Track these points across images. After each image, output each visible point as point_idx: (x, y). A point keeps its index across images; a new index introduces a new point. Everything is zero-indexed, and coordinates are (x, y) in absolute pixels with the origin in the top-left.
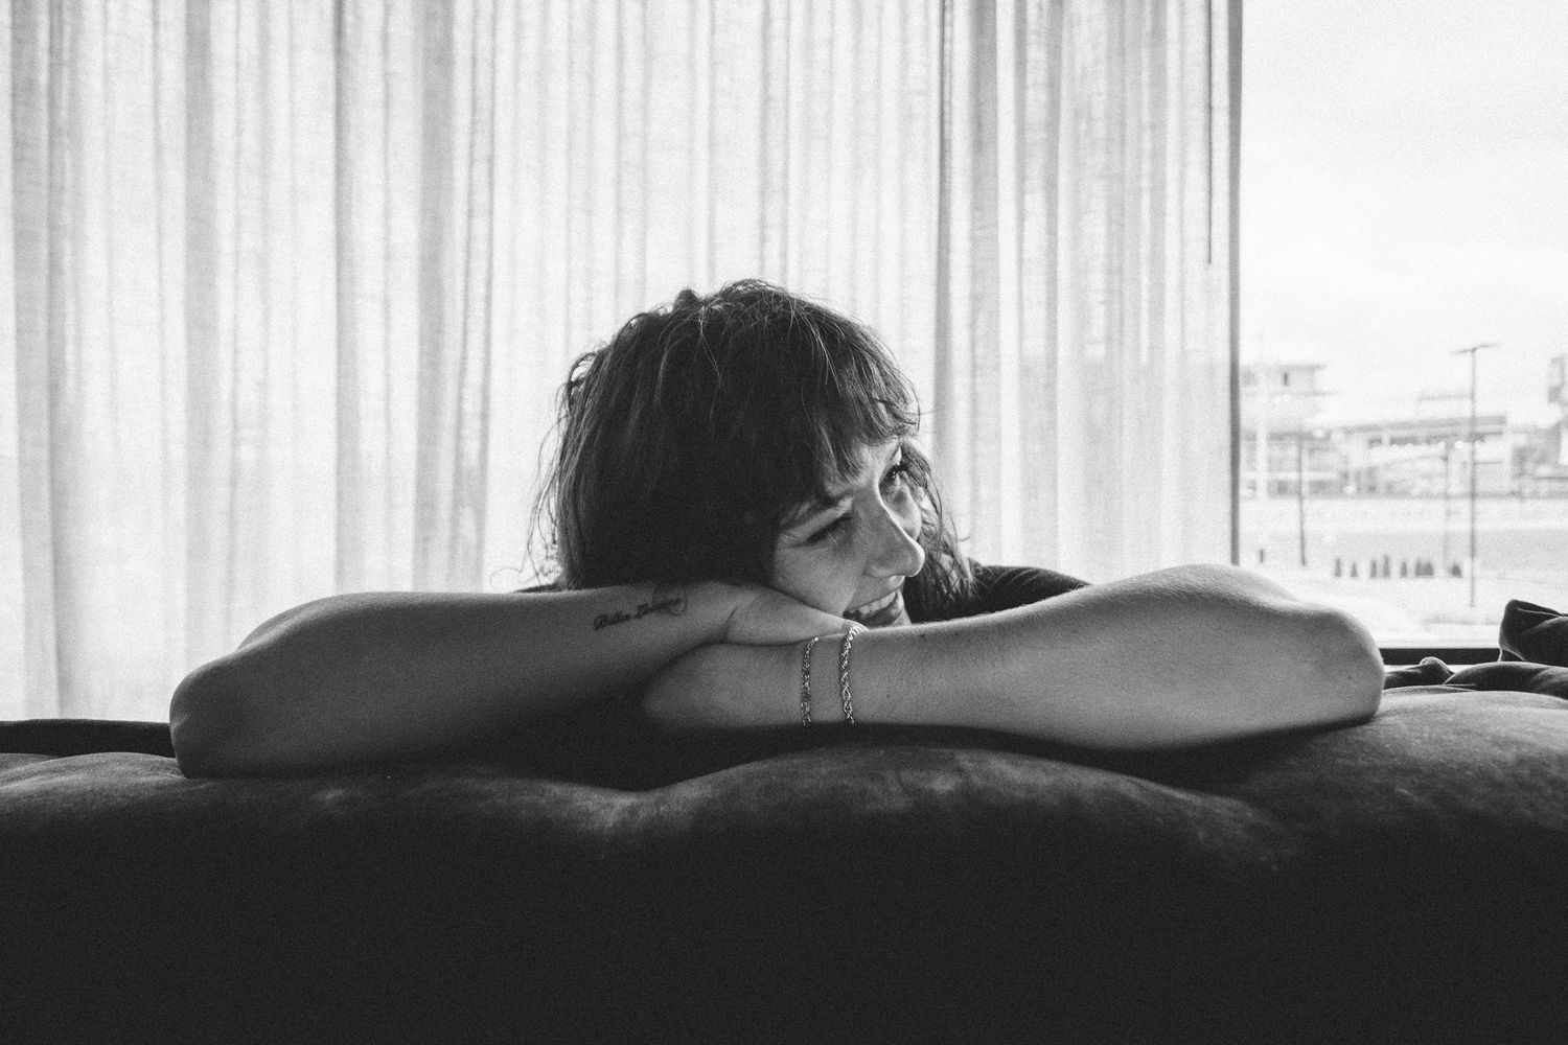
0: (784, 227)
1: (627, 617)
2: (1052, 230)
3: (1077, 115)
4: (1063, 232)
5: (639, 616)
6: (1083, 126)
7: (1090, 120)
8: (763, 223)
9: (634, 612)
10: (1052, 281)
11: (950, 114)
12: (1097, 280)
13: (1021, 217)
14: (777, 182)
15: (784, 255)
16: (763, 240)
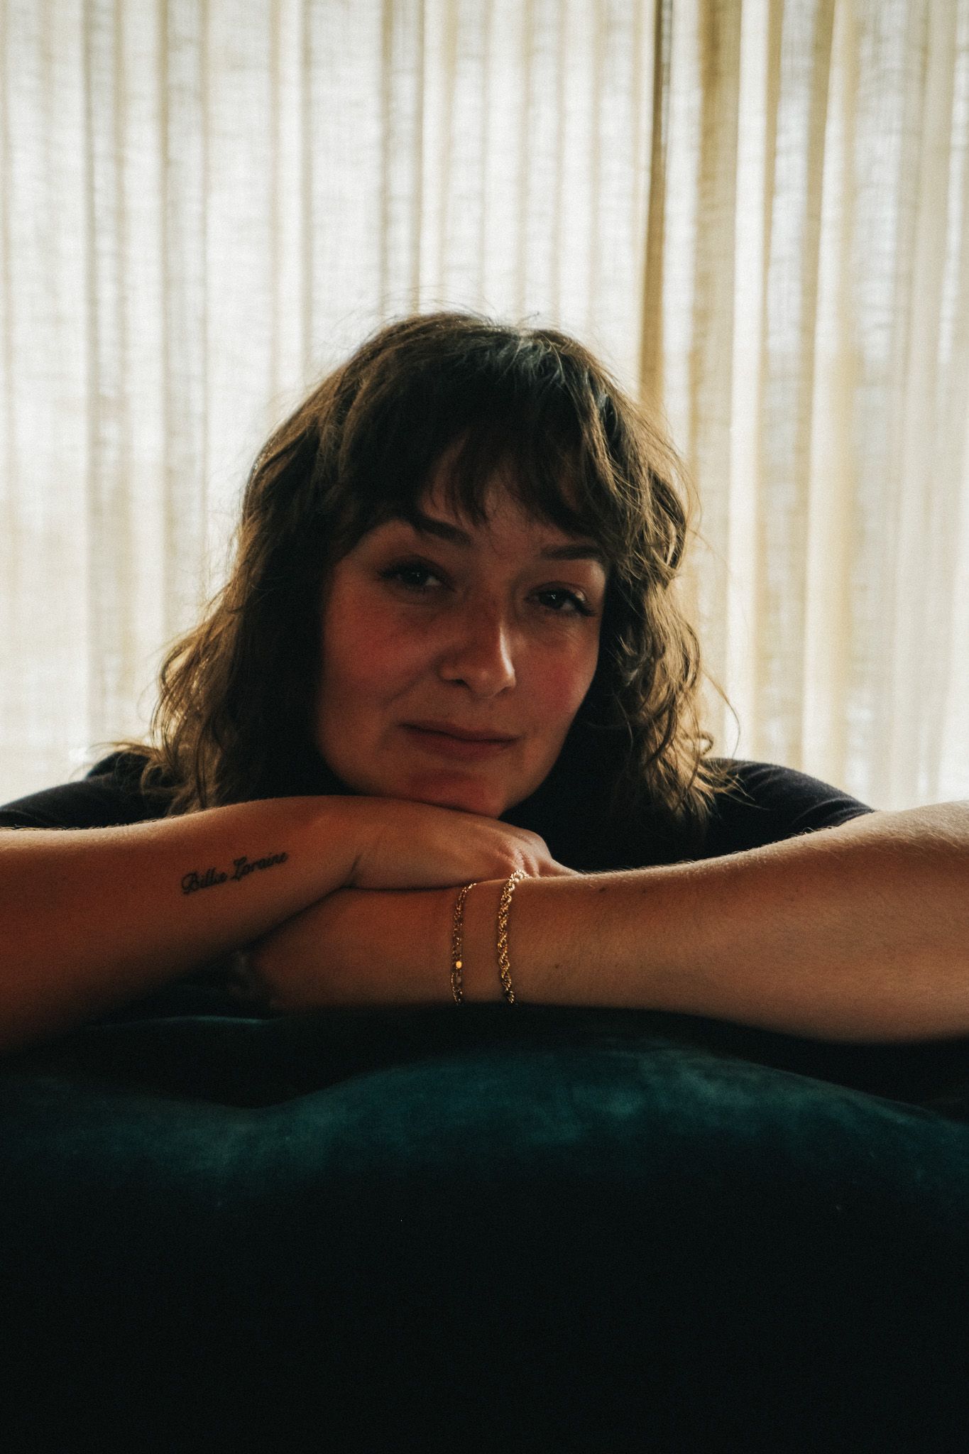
0: (417, 200)
1: (223, 878)
2: (813, 214)
3: (859, 30)
4: (830, 212)
5: (237, 877)
6: (866, 51)
7: (879, 40)
8: (385, 194)
9: (230, 870)
10: (810, 290)
11: (671, 22)
12: (878, 292)
13: (770, 190)
14: (405, 127)
15: (416, 247)
16: (386, 220)
